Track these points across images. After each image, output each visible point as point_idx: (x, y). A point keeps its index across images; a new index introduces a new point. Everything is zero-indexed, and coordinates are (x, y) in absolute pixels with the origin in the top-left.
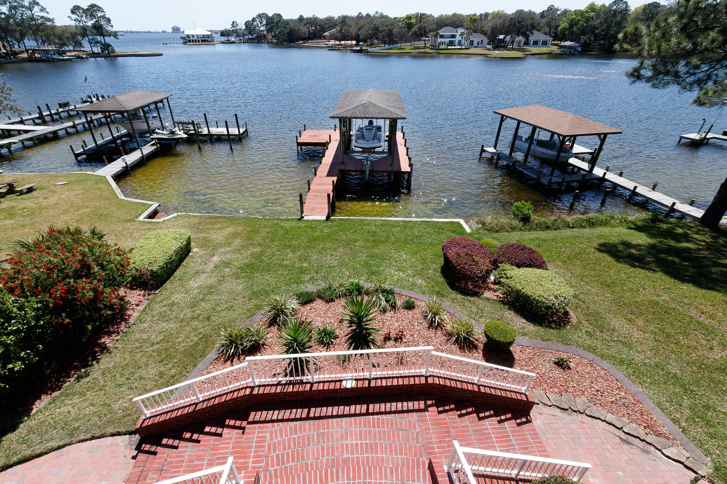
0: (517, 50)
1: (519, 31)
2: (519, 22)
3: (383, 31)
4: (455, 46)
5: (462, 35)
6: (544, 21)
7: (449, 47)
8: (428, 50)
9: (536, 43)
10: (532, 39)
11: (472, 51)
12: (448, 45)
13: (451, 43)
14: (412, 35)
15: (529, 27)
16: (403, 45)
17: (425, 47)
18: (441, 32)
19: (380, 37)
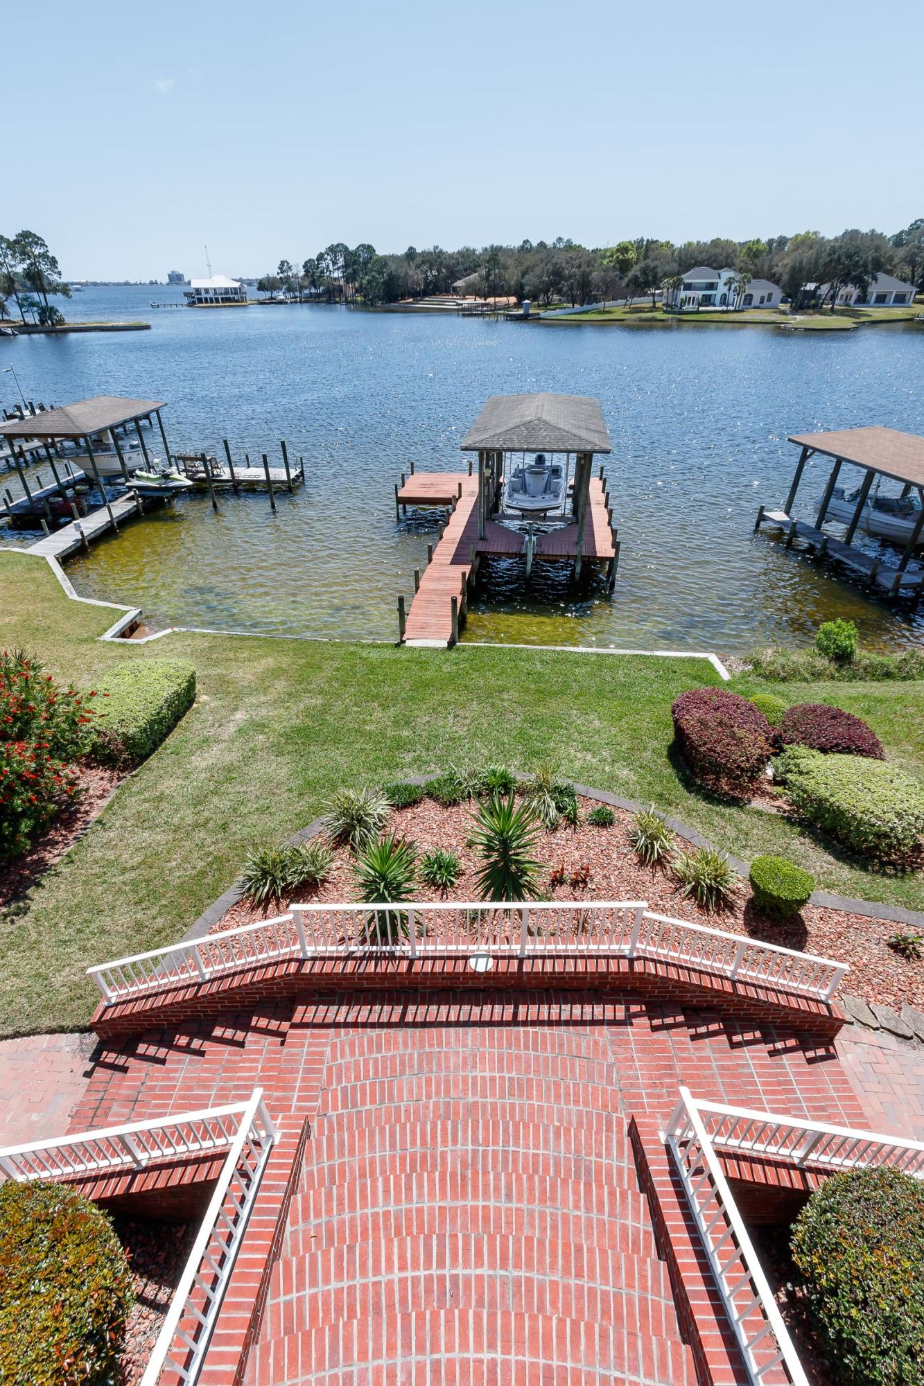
0: (842, 313)
1: (848, 274)
2: (849, 257)
3: (570, 277)
4: (714, 305)
5: (729, 282)
6: (901, 252)
7: (701, 309)
8: (659, 315)
9: (881, 299)
10: (874, 290)
11: (749, 315)
12: (700, 305)
13: (707, 300)
14: (628, 285)
15: (870, 267)
16: (609, 304)
17: (654, 309)
18: (687, 278)
19: (565, 289)
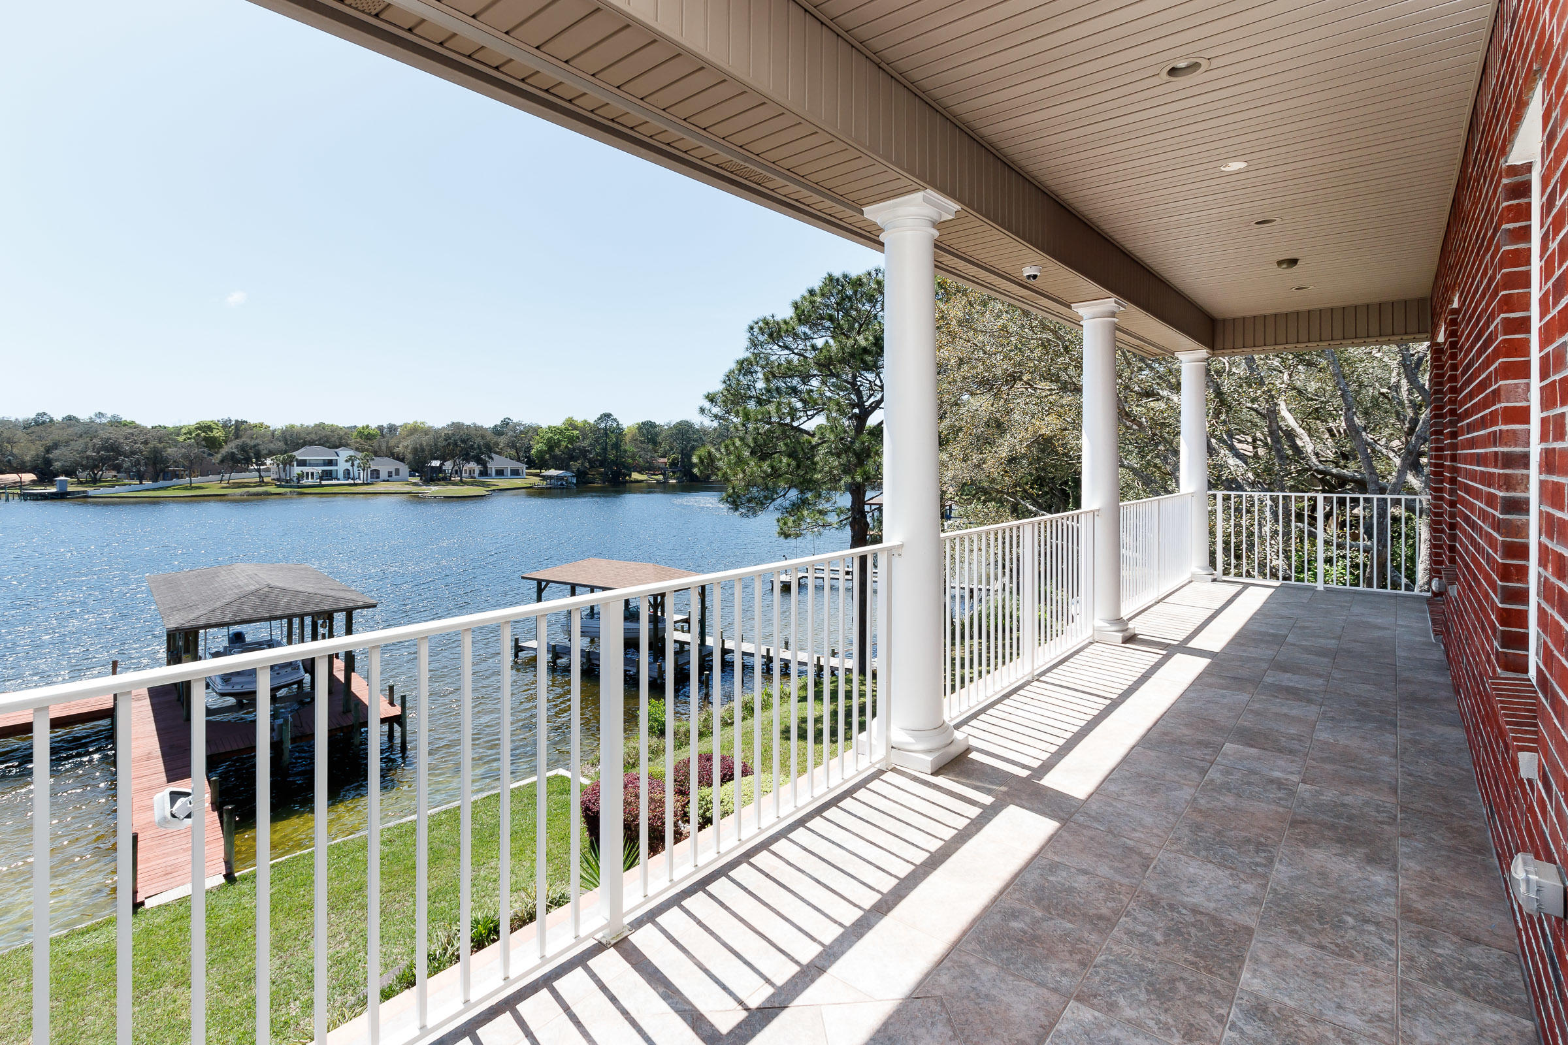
0: (473, 484)
1: (468, 454)
2: (463, 441)
3: (133, 453)
4: (338, 480)
5: (351, 459)
6: (503, 441)
7: (323, 482)
8: (273, 489)
9: (500, 473)
10: (493, 466)
11: (380, 487)
12: (321, 479)
13: (328, 475)
14: (222, 461)
15: (484, 449)
16: (197, 480)
17: (261, 483)
18: (299, 454)
19: (125, 465)
